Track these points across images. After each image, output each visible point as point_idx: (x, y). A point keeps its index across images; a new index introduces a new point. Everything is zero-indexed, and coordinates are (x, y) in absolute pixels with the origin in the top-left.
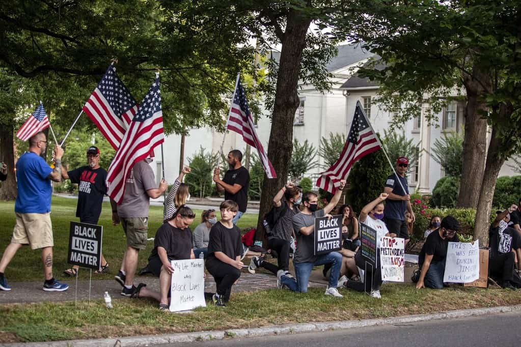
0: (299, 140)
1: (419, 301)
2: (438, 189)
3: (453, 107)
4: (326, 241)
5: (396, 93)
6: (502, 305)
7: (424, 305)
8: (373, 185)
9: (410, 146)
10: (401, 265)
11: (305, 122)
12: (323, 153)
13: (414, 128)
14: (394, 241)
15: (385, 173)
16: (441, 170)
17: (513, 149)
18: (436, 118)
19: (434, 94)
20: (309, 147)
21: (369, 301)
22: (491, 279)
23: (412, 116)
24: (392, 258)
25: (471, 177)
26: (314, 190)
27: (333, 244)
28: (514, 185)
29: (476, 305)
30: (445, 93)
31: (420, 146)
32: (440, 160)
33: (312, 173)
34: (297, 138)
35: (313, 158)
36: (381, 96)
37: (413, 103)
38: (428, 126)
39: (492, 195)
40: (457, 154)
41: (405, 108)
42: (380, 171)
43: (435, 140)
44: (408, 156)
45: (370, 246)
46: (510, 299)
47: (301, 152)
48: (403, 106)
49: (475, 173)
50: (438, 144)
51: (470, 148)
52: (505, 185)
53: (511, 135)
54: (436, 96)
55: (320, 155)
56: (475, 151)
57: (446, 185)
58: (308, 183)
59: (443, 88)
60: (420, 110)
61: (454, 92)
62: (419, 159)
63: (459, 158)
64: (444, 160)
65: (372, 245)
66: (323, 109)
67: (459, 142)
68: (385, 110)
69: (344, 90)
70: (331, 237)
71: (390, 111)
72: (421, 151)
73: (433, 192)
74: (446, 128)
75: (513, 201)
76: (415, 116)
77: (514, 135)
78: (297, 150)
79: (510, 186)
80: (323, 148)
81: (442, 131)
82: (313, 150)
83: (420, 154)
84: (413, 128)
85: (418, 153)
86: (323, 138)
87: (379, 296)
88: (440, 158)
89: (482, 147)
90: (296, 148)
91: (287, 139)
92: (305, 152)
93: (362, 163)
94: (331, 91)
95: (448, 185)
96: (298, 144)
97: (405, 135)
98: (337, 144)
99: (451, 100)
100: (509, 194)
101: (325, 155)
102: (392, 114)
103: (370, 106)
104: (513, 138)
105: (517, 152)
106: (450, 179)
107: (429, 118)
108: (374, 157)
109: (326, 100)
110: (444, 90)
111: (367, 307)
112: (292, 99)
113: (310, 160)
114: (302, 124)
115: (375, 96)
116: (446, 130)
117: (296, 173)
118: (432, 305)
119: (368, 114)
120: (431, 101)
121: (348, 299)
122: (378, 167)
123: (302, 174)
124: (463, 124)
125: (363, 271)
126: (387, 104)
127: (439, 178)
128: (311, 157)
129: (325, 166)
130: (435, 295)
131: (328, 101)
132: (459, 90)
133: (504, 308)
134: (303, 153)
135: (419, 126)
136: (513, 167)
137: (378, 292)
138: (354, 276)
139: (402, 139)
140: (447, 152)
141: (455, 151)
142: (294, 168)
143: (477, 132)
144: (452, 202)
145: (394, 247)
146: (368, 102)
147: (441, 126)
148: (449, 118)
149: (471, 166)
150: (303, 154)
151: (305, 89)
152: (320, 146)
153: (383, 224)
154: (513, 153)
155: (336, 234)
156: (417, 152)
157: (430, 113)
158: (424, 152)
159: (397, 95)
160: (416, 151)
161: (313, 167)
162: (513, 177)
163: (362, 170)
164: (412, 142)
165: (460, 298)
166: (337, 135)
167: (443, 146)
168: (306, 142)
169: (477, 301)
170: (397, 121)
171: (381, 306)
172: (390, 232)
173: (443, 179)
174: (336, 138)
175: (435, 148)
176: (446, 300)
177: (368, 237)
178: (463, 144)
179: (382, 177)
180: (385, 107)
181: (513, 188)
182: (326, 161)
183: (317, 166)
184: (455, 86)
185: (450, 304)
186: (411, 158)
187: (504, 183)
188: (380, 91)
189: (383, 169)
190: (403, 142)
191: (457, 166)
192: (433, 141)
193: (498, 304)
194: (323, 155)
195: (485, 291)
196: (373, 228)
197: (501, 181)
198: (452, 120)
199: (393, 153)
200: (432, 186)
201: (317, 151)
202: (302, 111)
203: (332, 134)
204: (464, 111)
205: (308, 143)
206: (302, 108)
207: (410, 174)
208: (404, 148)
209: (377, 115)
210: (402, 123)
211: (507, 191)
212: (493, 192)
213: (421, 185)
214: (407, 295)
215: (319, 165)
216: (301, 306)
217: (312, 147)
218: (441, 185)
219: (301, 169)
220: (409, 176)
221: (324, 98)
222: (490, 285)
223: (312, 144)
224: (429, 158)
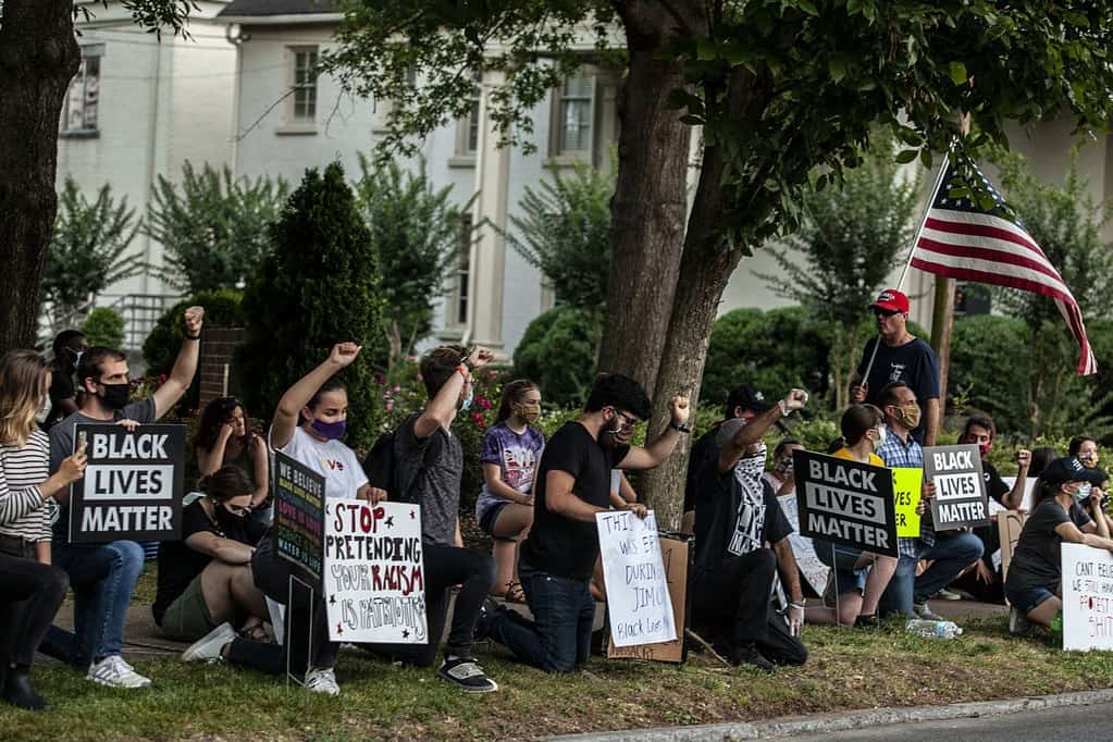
0: (82, 186)
1: (461, 703)
2: (532, 348)
3: (585, 83)
4: (118, 504)
5: (399, 38)
6: (730, 717)
7: (478, 717)
8: (319, 332)
9: (442, 209)
10: (411, 589)
11: (102, 125)
12: (161, 228)
13: (456, 152)
14: (379, 513)
15: (359, 294)
16: (543, 286)
17: (770, 219)
18: (527, 120)
19: (521, 43)
20: (115, 206)
21: (302, 705)
22: (694, 635)
23: (448, 114)
24: (376, 569)
25: (636, 310)
26: (128, 347)
27: (144, 515)
28: (776, 335)
29: (647, 716)
30: (556, 39)
31: (474, 210)
32: (538, 257)
33: (126, 293)
34: (76, 178)
35: (127, 243)
36: (350, 45)
37: (453, 71)
38: (500, 146)
39: (701, 364)
40: (594, 236)
41: (426, 88)
42: (340, 286)
43: (524, 192)
44: (435, 240)
45: (304, 526)
46: (755, 700)
47: (86, 224)
48: (421, 81)
49: (649, 299)
50: (532, 203)
51: (633, 218)
52: (746, 336)
53: (763, 175)
54: (529, 49)
55: (149, 234)
56: (651, 226)
57: (556, 336)
58: (107, 326)
59: (550, 23)
60: (477, 92)
61: (584, 37)
62: (473, 249)
63: (602, 249)
64: (551, 254)
65: (311, 524)
66: (163, 87)
67: (601, 199)
68: (363, 93)
69: (231, 24)
70: (139, 491)
71: (379, 95)
72: (479, 225)
73: (516, 358)
74: (558, 154)
75: (771, 387)
76: (459, 114)
77: (773, 176)
78: (73, 216)
79: (763, 342)
80: (161, 212)
81: (547, 163)
82: (127, 219)
83: (474, 236)
84: (452, 149)
85: (470, 233)
86: (160, 177)
87: (334, 689)
88: (537, 247)
89: (674, 213)
90: (70, 208)
91: (37, 177)
92: (99, 223)
93: (282, 261)
94: (186, 27)
95: (565, 334)
96: (78, 196)
97: (427, 174)
98: (207, 200)
99: (575, 65)
100: (759, 367)
101: (166, 235)
102: (386, 105)
103: (313, 79)
104: (769, 183)
105: (780, 230)
106: (569, 315)
107: (504, 120)
108: (324, 242)
109: (171, 54)
110: (554, 30)
111: (292, 722)
112: (53, 48)
113: (118, 251)
114: (90, 133)
115: (331, 46)
116: (560, 160)
117: (70, 291)
118: (504, 717)
119: (307, 102)
120: (510, 64)
121: (230, 698)
122: (335, 272)
123: (91, 295)
124: (614, 143)
125: (282, 608)
126: (370, 73)
127: (536, 312)
128: (120, 241)
129: (165, 269)
130: (516, 685)
131: (176, 60)
132: (601, 31)
133: (737, 726)
134: (94, 227)
135: (473, 145)
136: (774, 279)
137: (329, 674)
138: (253, 622)
139: (418, 185)
140: (562, 229)
141: (589, 226)
142: (65, 276)
143: (657, 168)
144: (575, 390)
145: (382, 531)
146: (307, 64)
147: (543, 148)
148: (572, 120)
149: (636, 274)
150: (95, 232)
151: (98, 18)
152: (149, 206)
153: (349, 457)
154: (768, 235)
155: (158, 483)
156: (464, 229)
157: (506, 103)
158: (486, 228)
159: (402, 45)
160: (462, 224)
161: (127, 273)
162: (772, 313)
163: (284, 285)
164: (450, 197)
165: (594, 695)
166: (208, 171)
167: (548, 211)
168: (105, 191)
169: (647, 704)
170: (400, 127)
171: (338, 719)
172: (372, 483)
173: (548, 313)
174: (201, 179)
175: (523, 215)
176: (548, 702)
177: (298, 496)
178: (612, 204)
179: (348, 306)
180: (362, 82)
181: (774, 346)
182: (170, 256)
183: (140, 269)
184: (590, 19)
185: (563, 712)
186: (446, 247)
187: (744, 332)
188: (344, 29)
189: (353, 282)
190: (420, 196)
191: (594, 276)
192: (517, 194)
193: (715, 714)
194: (160, 235)
195: (675, 672)
196: (315, 468)
197: (735, 324)
198: (581, 127)
199: (386, 230)
200: (514, 337)
201: (140, 222)
202: (93, 89)
203: (190, 169)
204: (616, 99)
205: (111, 195)
206: (93, 79)
207: (442, 299)
208: (425, 214)
209: (337, 107)
210: (417, 134)
211: (752, 356)
212: (703, 356)
213: (478, 334)
214: (423, 685)
215: (147, 266)
216: (78, 720)
217: (123, 208)
218: (542, 335)
219: (88, 281)
220: (439, 304)
221: (164, 50)
222: (691, 655)
223: (124, 199)
224: (504, 250)
